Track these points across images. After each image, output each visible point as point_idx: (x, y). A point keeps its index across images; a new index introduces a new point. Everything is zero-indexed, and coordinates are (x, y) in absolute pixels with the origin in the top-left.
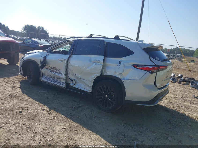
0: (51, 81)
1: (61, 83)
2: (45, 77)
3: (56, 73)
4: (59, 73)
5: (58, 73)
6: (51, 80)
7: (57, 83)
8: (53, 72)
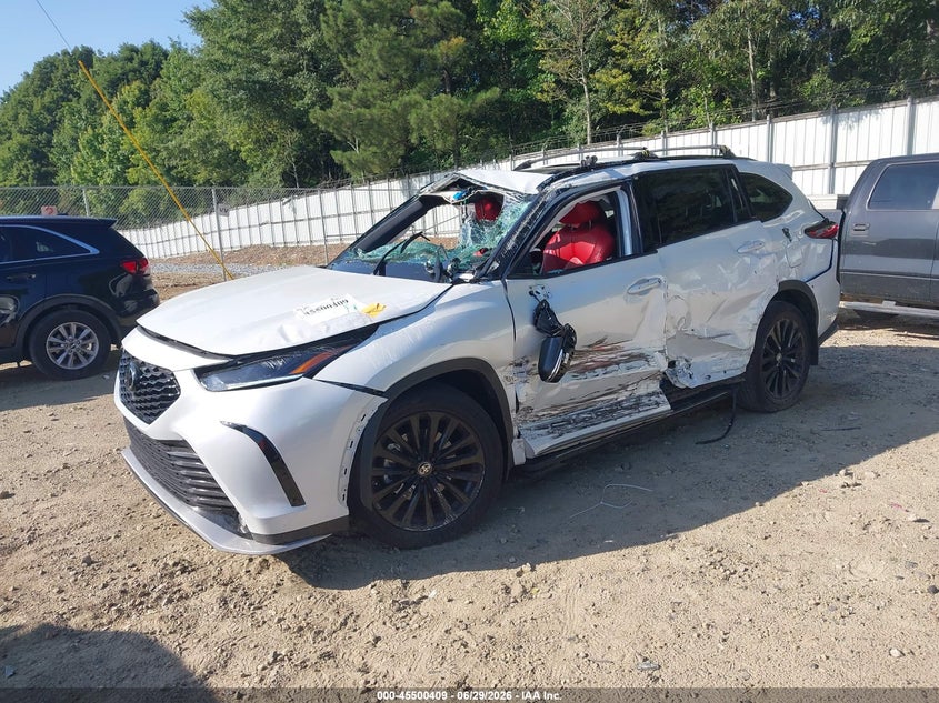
0: (586, 422)
1: (645, 400)
2: (539, 428)
3: (609, 369)
4: (626, 361)
5: (617, 363)
6: (584, 420)
7: (629, 414)
8: (592, 369)
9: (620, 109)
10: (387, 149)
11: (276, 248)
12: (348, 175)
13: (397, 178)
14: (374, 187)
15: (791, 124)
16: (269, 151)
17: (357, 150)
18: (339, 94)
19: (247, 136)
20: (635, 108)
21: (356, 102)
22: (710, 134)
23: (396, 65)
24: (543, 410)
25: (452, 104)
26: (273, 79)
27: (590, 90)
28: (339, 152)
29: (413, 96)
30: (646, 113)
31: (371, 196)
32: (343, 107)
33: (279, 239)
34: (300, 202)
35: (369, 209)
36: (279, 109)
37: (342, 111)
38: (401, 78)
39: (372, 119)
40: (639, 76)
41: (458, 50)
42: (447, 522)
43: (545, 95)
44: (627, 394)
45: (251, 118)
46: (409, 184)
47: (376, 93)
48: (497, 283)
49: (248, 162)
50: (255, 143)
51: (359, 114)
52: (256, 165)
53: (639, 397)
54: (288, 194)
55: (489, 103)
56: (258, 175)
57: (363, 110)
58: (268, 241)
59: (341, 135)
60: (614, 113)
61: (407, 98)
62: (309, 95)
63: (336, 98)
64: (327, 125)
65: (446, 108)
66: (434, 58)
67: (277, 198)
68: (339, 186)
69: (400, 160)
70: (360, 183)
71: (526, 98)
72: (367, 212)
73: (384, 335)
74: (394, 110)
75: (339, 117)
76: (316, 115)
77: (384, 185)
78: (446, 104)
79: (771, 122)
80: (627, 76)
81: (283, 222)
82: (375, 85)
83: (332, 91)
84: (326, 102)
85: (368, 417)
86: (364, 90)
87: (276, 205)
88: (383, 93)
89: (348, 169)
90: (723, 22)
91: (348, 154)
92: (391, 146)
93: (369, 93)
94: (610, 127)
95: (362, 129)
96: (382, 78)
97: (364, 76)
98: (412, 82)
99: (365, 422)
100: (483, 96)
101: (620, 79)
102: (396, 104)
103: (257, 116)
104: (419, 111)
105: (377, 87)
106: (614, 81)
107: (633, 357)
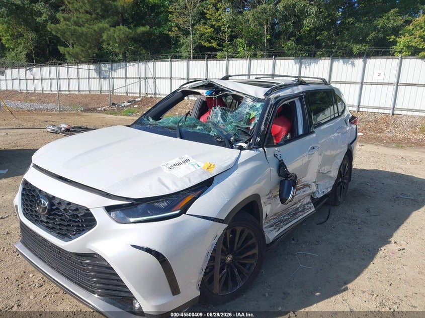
1: (306, 207)
2: (270, 226)
3: (297, 192)
4: (302, 188)
7: (302, 215)
9: (207, 44)
10: (89, 49)
11: (22, 93)
12: (66, 60)
13: (93, 63)
14: (80, 67)
15: (283, 61)
16: (19, 41)
17: (71, 47)
18: (64, 18)
19: (7, 31)
20: (214, 45)
21: (73, 23)
22: (248, 61)
23: (96, 7)
24: (271, 217)
25: (126, 31)
26: (23, 4)
27: (192, 34)
28: (63, 48)
29: (104, 24)
30: (219, 48)
31: (78, 71)
32: (66, 25)
33: (24, 88)
34: (37, 71)
35: (77, 77)
36: (25, 21)
37: (65, 26)
38: (98, 14)
39: (82, 34)
40: (218, 30)
41: (129, 5)
42: (238, 287)
43: (173, 33)
44: (300, 204)
45: (9, 23)
46: (100, 68)
47: (84, 20)
48: (261, 149)
49: (7, 46)
50: (11, 36)
51: (75, 29)
52: (11, 48)
53: (304, 206)
54: (30, 65)
55: (144, 33)
56: (13, 54)
57: (77, 27)
58: (17, 88)
59: (64, 39)
60: (205, 46)
61: (101, 25)
62: (44, 15)
63: (62, 20)
64: (57, 32)
65: (123, 33)
66: (116, 6)
67: (22, 66)
68: (60, 64)
69: (95, 55)
70: (72, 64)
71: (161, 33)
72: (75, 79)
73: (218, 183)
74: (95, 30)
75: (64, 29)
76: (50, 26)
77: (86, 66)
78: (122, 30)
79: (274, 59)
80: (212, 29)
81: (26, 79)
82: (83, 15)
83: (59, 15)
84: (56, 21)
85: (218, 237)
86: (77, 17)
87: (22, 70)
88: (87, 20)
89: (67, 57)
90: (260, 13)
91: (68, 49)
92: (90, 48)
93: (80, 20)
94: (203, 52)
95: (76, 37)
96: (87, 12)
97: (77, 10)
98: (103, 17)
99: (216, 240)
100: (141, 29)
101: (209, 30)
102: (96, 27)
103: (13, 22)
104: (108, 32)
105: (84, 17)
106: (206, 31)
107: (305, 185)
